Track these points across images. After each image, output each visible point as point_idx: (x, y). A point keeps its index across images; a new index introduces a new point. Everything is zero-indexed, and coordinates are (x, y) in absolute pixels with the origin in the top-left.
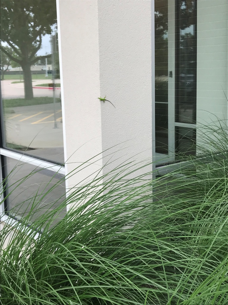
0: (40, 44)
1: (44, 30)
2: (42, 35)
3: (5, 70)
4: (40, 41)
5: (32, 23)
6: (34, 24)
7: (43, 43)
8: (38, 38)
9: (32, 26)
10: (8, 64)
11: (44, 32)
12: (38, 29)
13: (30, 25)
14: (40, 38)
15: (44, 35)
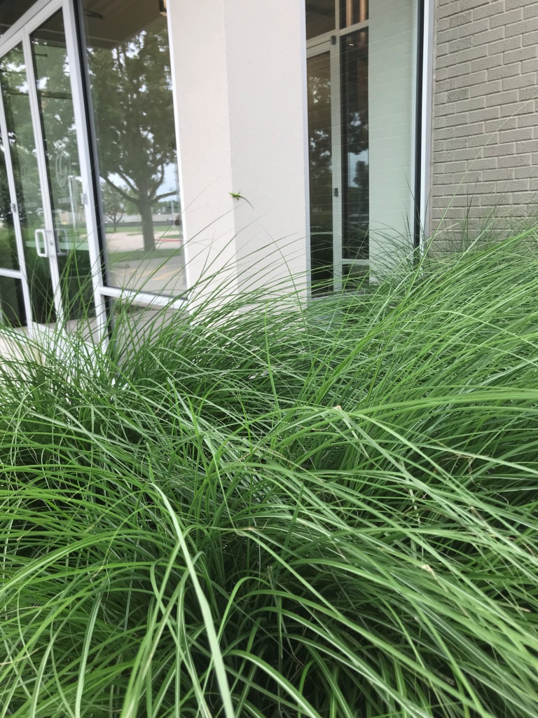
0: (162, 178)
1: (167, 157)
2: (164, 165)
3: (118, 221)
4: (163, 172)
5: (152, 150)
6: (154, 150)
7: (166, 176)
8: (159, 168)
9: (151, 153)
10: (123, 212)
11: (168, 160)
12: (158, 156)
13: (148, 152)
14: (163, 168)
15: (168, 164)
